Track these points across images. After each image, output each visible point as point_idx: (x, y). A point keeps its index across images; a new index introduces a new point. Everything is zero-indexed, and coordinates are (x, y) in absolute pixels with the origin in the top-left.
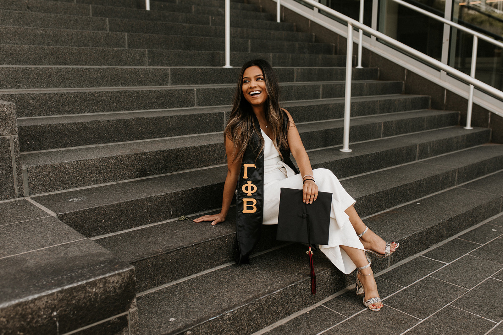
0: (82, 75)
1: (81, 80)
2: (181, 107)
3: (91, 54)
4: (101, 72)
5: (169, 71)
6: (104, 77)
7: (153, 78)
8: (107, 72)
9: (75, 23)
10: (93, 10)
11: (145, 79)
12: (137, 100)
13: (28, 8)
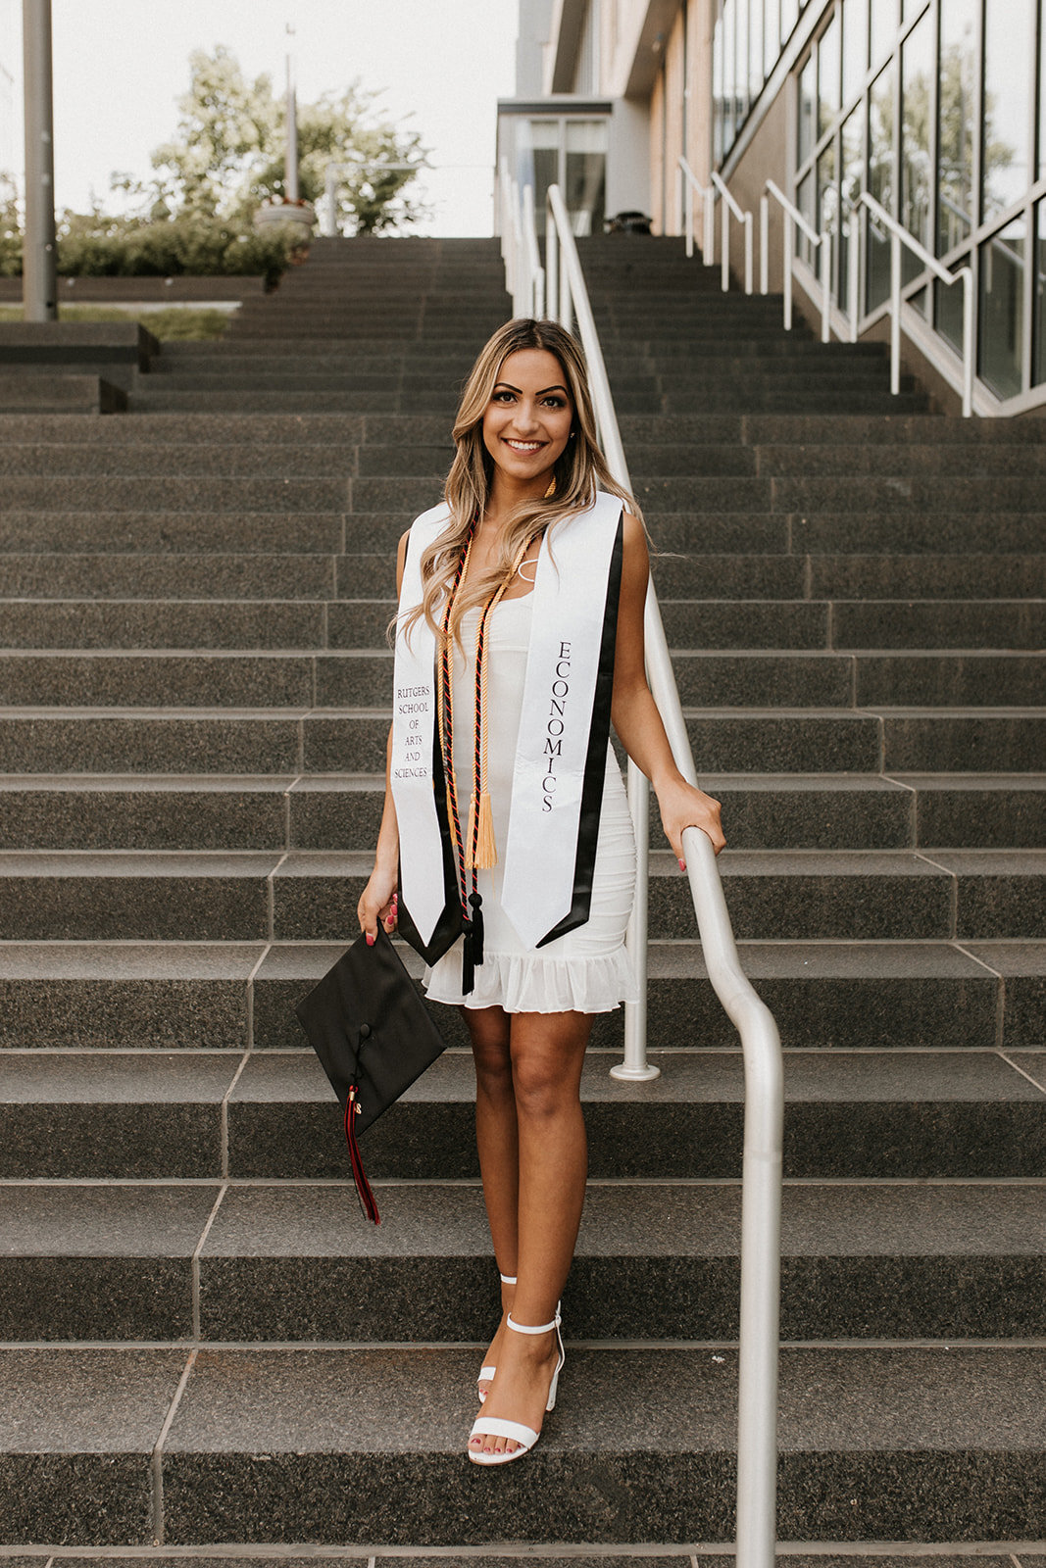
0: (16, 738)
1: (13, 751)
2: (230, 848)
3: (132, 673)
4: (71, 731)
5: (301, 731)
6: (80, 744)
7: (239, 749)
8: (90, 730)
9: (235, 574)
10: (349, 530)
11: (212, 752)
12: (76, 818)
13: (165, 537)
